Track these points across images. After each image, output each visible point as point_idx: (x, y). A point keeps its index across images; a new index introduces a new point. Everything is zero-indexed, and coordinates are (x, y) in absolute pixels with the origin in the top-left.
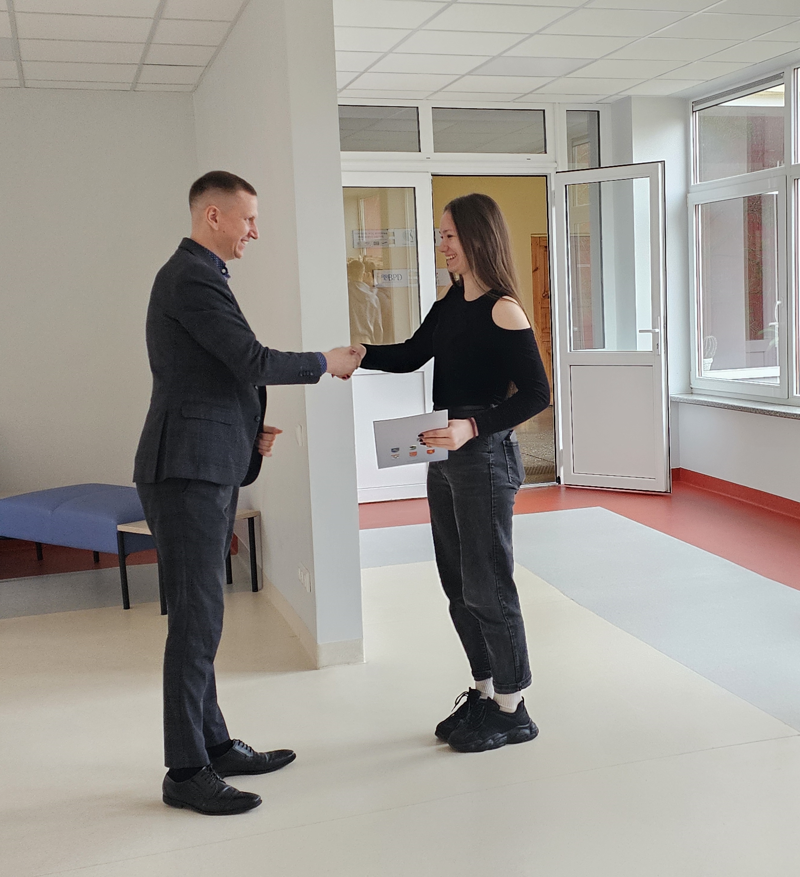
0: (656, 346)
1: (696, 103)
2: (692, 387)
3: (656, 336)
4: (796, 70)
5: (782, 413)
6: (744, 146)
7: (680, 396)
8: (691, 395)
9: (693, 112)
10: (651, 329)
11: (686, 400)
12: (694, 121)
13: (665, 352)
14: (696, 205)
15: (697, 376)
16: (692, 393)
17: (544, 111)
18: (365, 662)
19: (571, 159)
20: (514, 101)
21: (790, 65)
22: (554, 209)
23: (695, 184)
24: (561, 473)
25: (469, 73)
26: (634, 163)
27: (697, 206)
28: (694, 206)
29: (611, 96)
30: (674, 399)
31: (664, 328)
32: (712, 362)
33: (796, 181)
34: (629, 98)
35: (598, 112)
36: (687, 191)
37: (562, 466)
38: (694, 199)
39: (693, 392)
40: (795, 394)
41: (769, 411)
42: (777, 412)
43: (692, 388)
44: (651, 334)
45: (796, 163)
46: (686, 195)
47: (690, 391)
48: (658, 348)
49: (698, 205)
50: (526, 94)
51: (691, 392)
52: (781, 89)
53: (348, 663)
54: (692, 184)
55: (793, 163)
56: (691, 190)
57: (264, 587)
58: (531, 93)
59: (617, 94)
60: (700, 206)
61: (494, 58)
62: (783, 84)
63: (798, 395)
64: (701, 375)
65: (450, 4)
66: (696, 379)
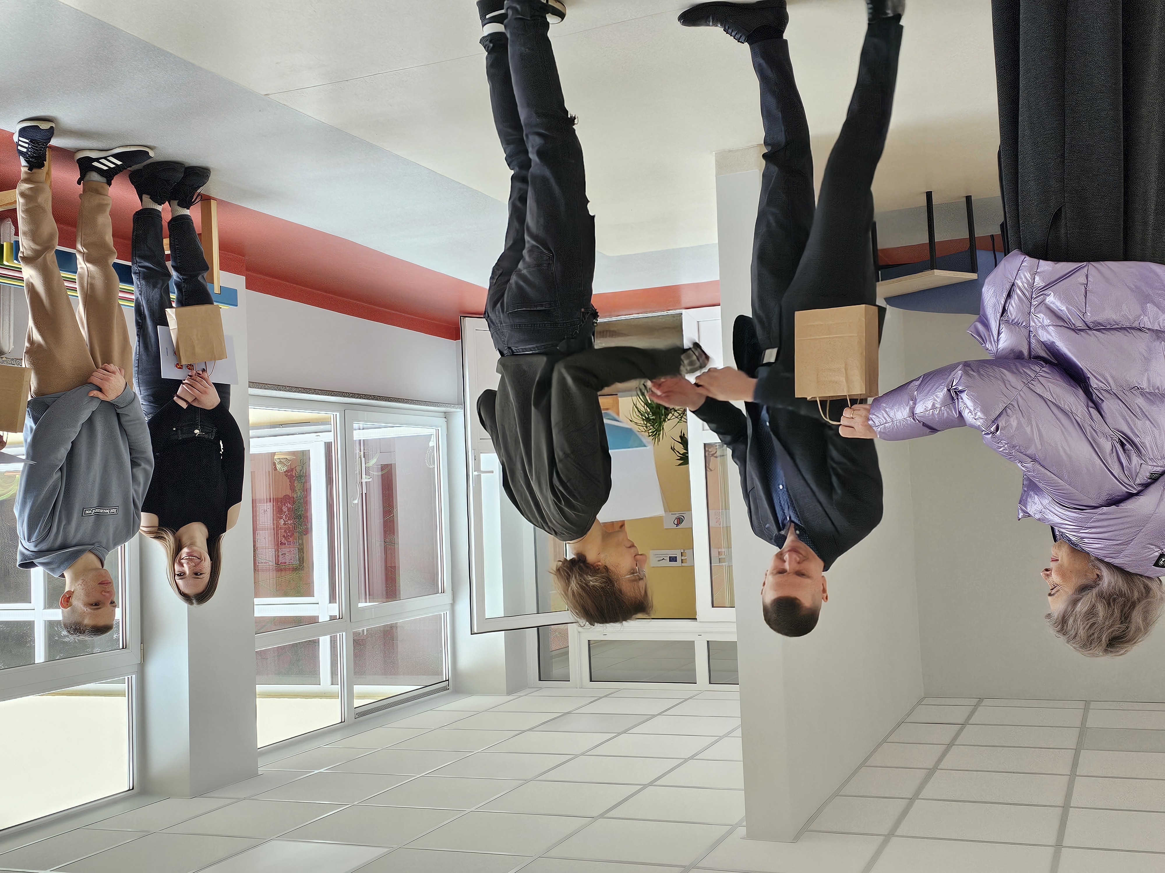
0: (476, 459)
1: (445, 689)
3: (477, 468)
4: (343, 721)
5: (347, 397)
7: (452, 410)
8: (446, 412)
9: (448, 680)
10: (482, 475)
11: (450, 407)
12: (447, 672)
13: (468, 452)
15: (440, 429)
17: (591, 681)
18: (714, 153)
19: (565, 635)
20: (619, 690)
21: (349, 726)
23: (445, 613)
25: (654, 716)
26: (503, 632)
27: (443, 592)
28: (446, 591)
29: (525, 695)
30: (460, 407)
31: (469, 475)
32: (431, 442)
33: (341, 617)
34: (509, 693)
35: (540, 680)
36: (452, 605)
38: (445, 598)
39: (443, 414)
40: (338, 414)
41: (360, 398)
42: (352, 397)
43: (446, 418)
44: (482, 469)
45: (341, 634)
47: (446, 416)
48: (475, 456)
50: (605, 697)
51: (445, 414)
52: (357, 703)
53: (730, 151)
54: (448, 612)
55: (344, 633)
56: (449, 607)
58: (601, 698)
59: (520, 696)
60: (440, 592)
61: (625, 732)
62: (355, 708)
63: (335, 413)
64: (437, 430)
65: (651, 784)
66: (441, 427)
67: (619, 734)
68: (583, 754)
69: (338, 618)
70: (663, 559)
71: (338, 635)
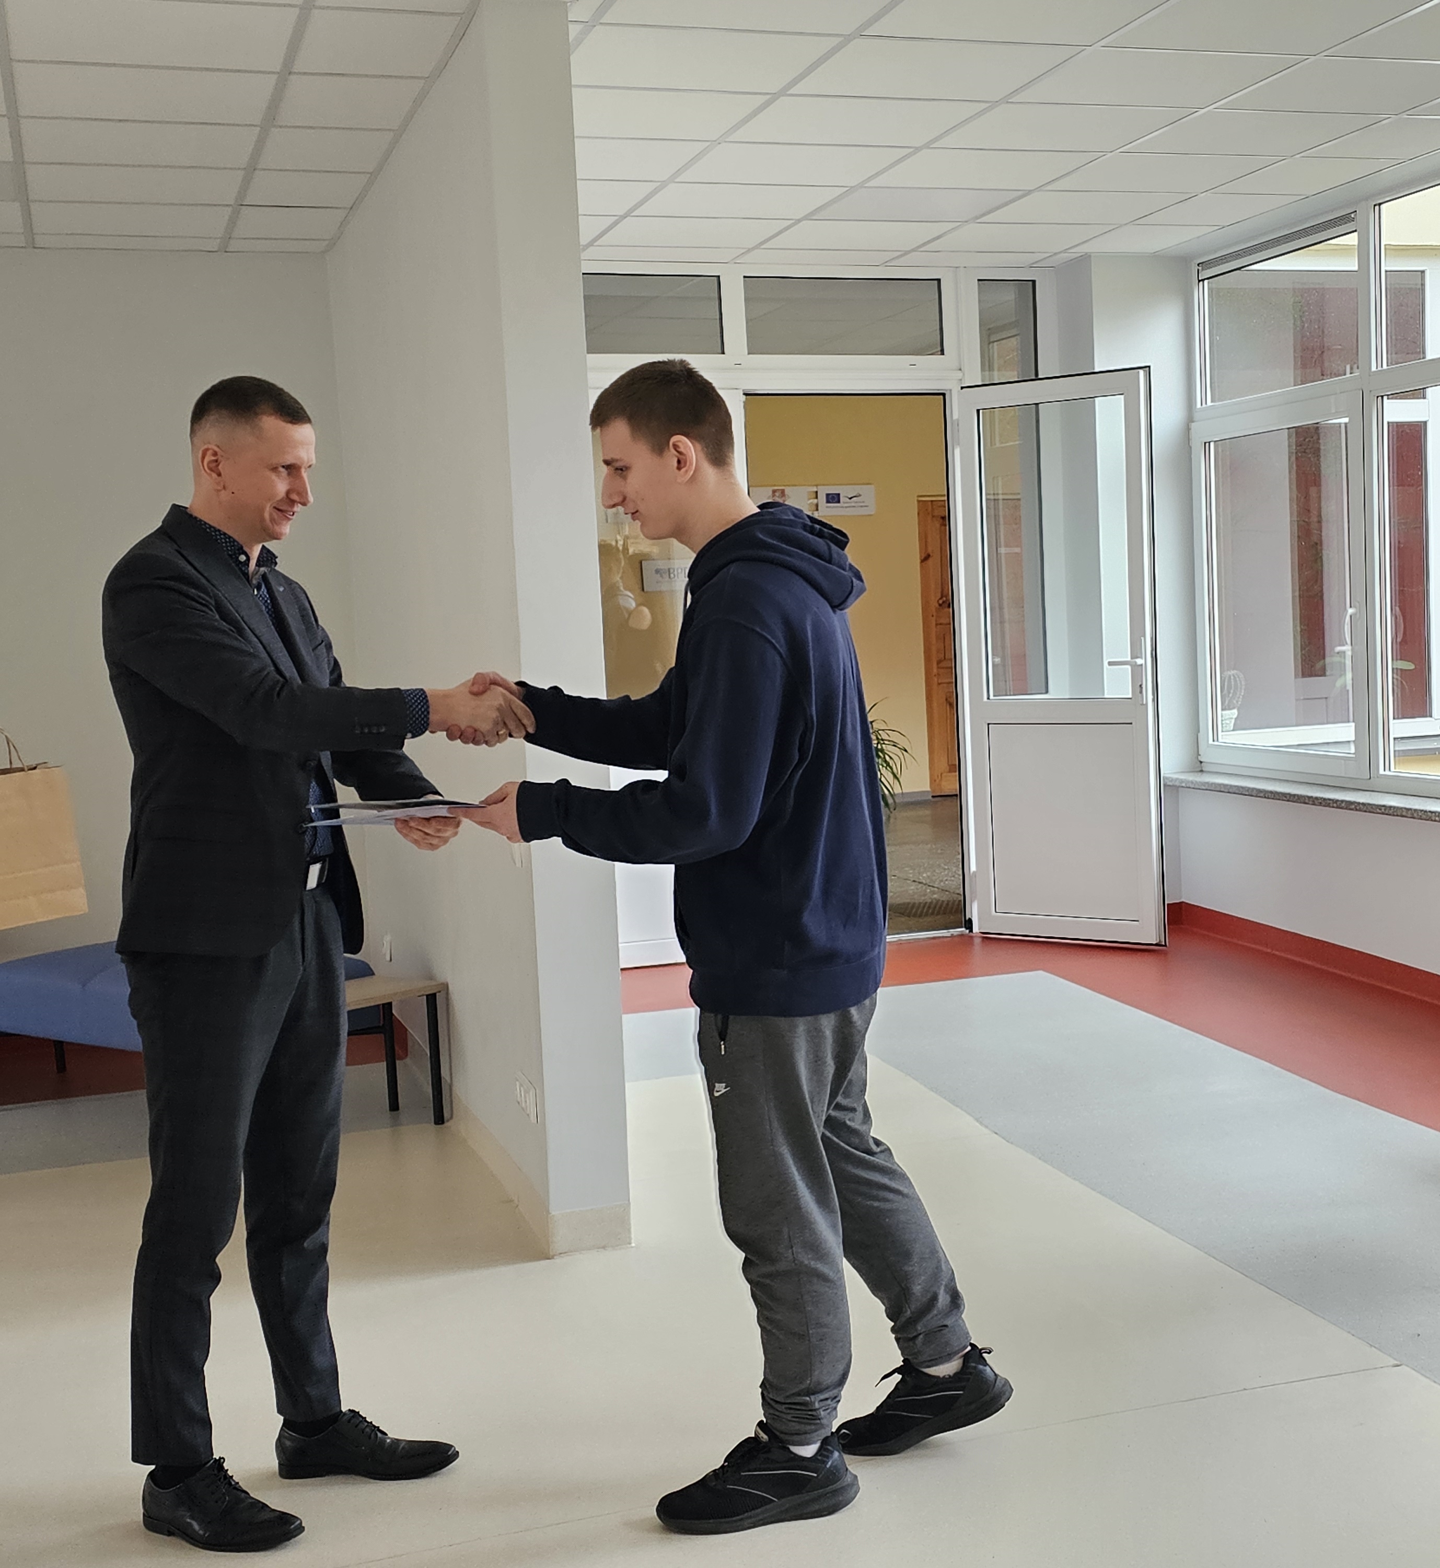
0: (1139, 688)
1: (1205, 265)
2: (1202, 760)
3: (1137, 671)
4: (1377, 207)
5: (1359, 803)
6: (1287, 340)
7: (1182, 777)
8: (1200, 774)
9: (1199, 281)
10: (1129, 659)
11: (1192, 782)
12: (1202, 295)
13: (1153, 700)
14: (1205, 443)
15: (1213, 742)
16: (1202, 771)
17: (939, 280)
18: (633, 1245)
19: (987, 363)
20: (886, 264)
21: (1366, 199)
22: (957, 452)
23: (1204, 405)
24: (974, 912)
25: (807, 217)
26: (1097, 370)
27: (1207, 444)
28: (1202, 444)
29: (1055, 254)
30: (1170, 781)
31: (1152, 657)
32: (1235, 716)
33: (1380, 398)
34: (1085, 260)
35: (1034, 282)
36: (1190, 419)
37: (974, 901)
38: (1200, 432)
39: (1204, 769)
40: (1381, 772)
41: (1337, 801)
42: (1351, 803)
43: (1201, 762)
44: (1129, 667)
45: (1380, 368)
46: (1188, 425)
47: (1199, 766)
48: (1141, 692)
49: (1209, 443)
50: (907, 253)
51: (1200, 769)
52: (1352, 239)
53: (604, 1247)
54: (1199, 405)
55: (1374, 369)
56: (1197, 416)
57: (454, 1116)
58: (913, 250)
59: (1065, 251)
60: (1212, 444)
61: (852, 189)
62: (1356, 231)
63: (1387, 773)
64: (1215, 738)
65: (775, 97)
66: (1209, 746)
67: (861, 185)
68: (917, 149)
69: (1385, 398)
70: (850, 498)
71: (1385, 366)
